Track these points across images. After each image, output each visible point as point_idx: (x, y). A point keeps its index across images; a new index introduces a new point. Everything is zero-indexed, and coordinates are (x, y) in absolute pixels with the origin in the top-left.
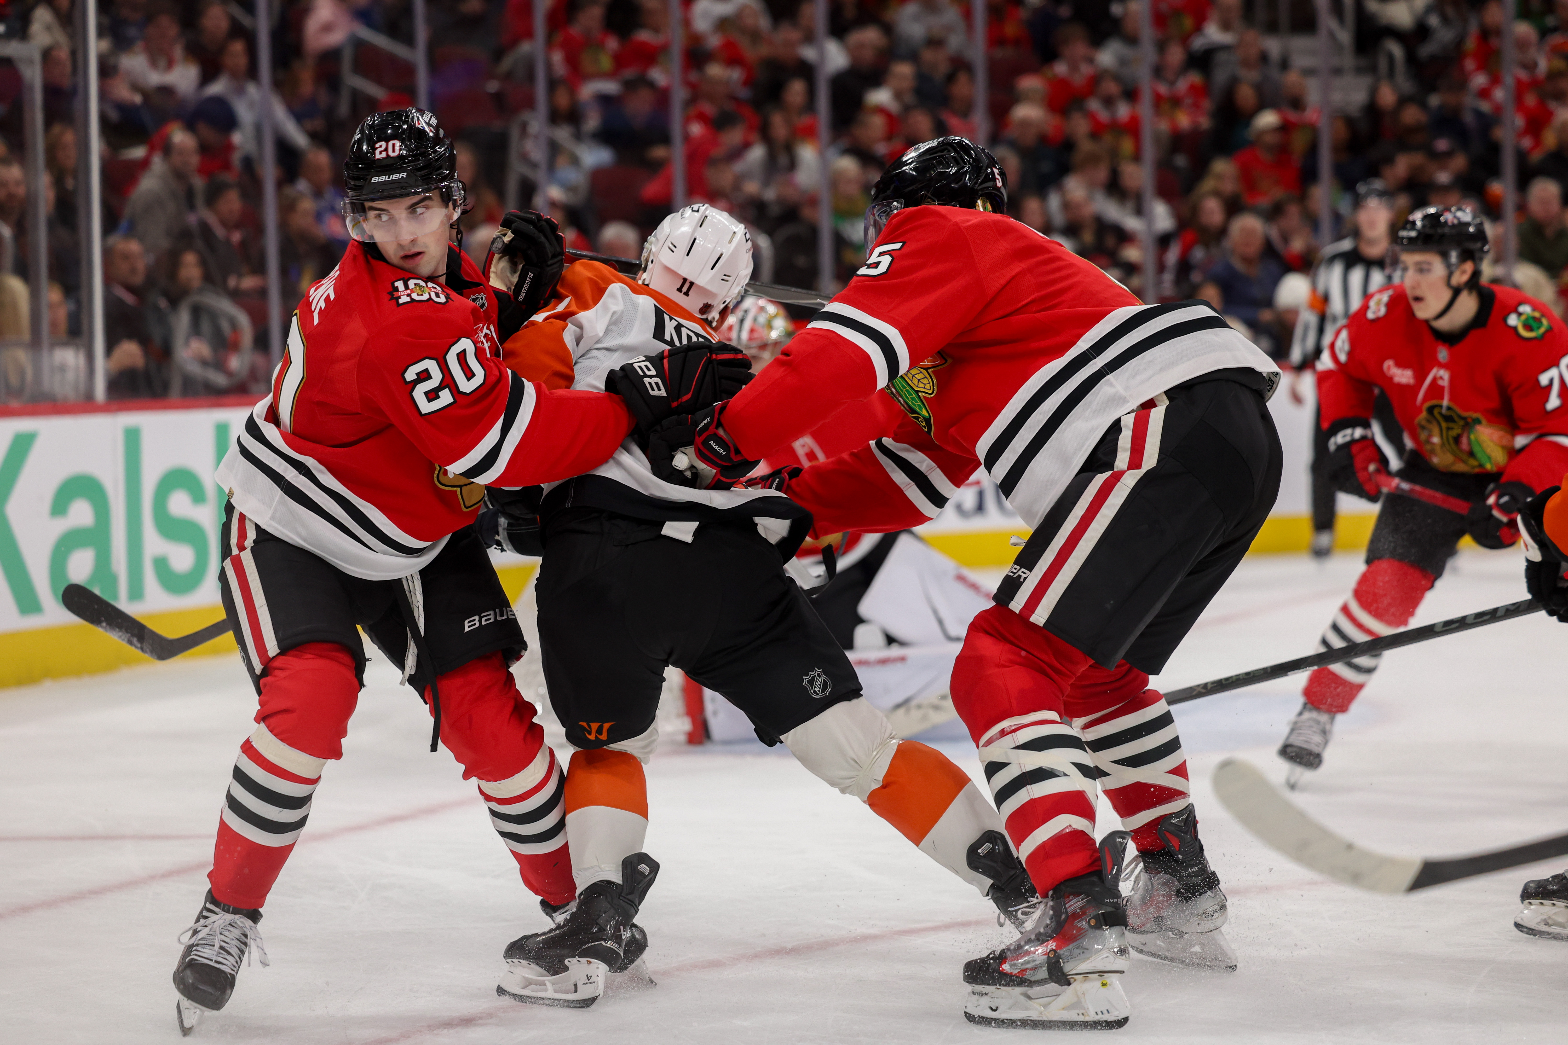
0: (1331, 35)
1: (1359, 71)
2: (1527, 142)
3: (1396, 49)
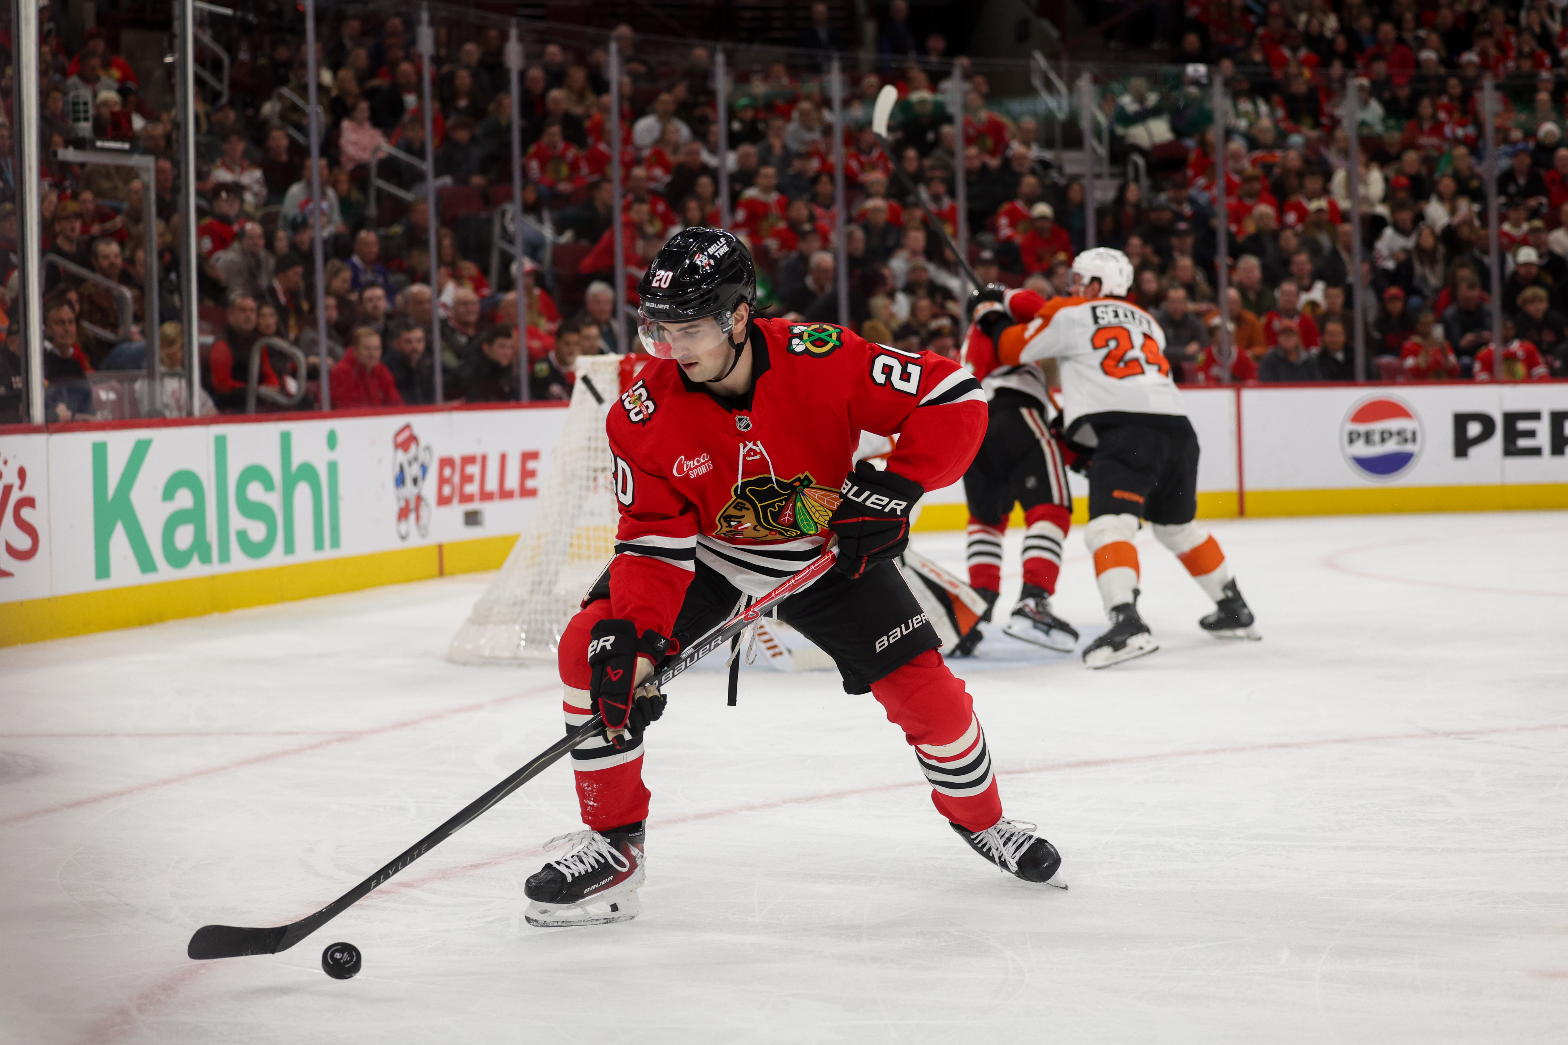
0: (1094, 151)
1: (1113, 176)
2: (1234, 228)
3: (1140, 161)
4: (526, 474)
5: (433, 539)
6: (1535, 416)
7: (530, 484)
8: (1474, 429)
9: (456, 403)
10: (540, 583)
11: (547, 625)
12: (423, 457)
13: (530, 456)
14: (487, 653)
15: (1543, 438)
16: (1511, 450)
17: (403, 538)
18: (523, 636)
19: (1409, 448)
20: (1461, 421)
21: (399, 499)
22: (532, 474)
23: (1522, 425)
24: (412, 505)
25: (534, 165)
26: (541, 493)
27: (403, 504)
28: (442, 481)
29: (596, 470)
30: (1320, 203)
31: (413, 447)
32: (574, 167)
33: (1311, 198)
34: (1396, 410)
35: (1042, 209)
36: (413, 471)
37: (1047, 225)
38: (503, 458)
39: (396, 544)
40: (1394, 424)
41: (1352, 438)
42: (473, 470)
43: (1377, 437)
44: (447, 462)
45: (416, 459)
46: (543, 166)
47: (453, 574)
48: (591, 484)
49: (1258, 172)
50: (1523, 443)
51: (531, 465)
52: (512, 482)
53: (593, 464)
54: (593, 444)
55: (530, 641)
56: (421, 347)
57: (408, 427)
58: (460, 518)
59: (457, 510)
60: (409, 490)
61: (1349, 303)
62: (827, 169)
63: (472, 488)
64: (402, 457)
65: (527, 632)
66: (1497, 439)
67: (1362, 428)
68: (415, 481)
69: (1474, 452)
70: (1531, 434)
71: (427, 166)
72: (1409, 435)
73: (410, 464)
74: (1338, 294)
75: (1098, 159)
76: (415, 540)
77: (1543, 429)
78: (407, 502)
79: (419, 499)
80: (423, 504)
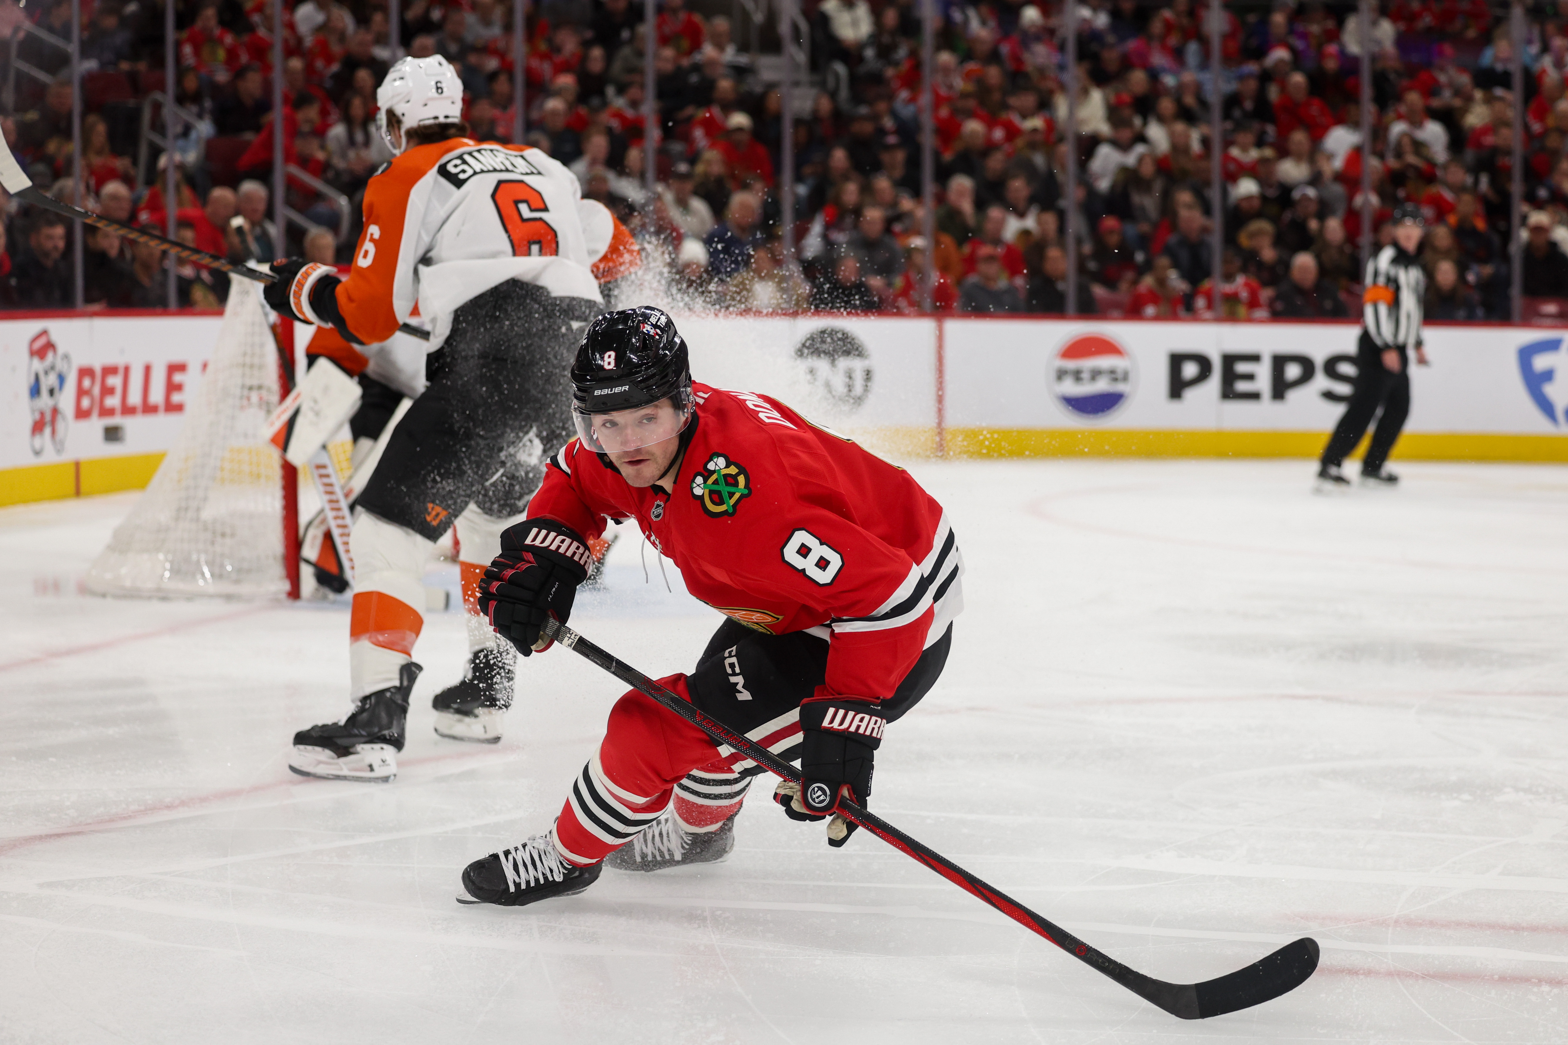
4: (172, 387)
5: (70, 455)
6: (1255, 358)
7: (176, 398)
8: (1190, 370)
9: (96, 307)
10: (187, 509)
11: (194, 557)
12: (60, 365)
13: (176, 368)
14: (128, 583)
15: (1263, 381)
16: (1228, 393)
17: (37, 453)
18: (168, 565)
19: (1120, 387)
20: (1177, 361)
21: (33, 411)
22: (179, 387)
23: (1242, 368)
24: (48, 417)
25: (188, 49)
26: (188, 408)
27: (37, 416)
28: (81, 392)
29: (251, 388)
30: (1036, 123)
31: (50, 356)
32: (232, 54)
33: (1025, 116)
34: (1106, 347)
35: (739, 119)
36: (51, 380)
37: (744, 138)
38: (148, 370)
39: (30, 460)
40: (1104, 362)
41: (1061, 374)
42: (115, 381)
43: (1085, 376)
44: (85, 372)
45: (53, 368)
46: (197, 52)
47: (90, 494)
48: (245, 402)
49: (970, 87)
50: (1242, 386)
51: (178, 378)
52: (157, 395)
53: (249, 382)
54: (248, 360)
55: (176, 572)
56: (61, 244)
57: (45, 333)
58: (99, 434)
59: (96, 425)
60: (45, 402)
61: (1062, 229)
62: (507, 68)
63: (113, 401)
64: (37, 365)
65: (172, 562)
66: (1215, 381)
67: (1071, 364)
68: (52, 392)
69: (1191, 395)
70: (1250, 377)
71: (73, 48)
72: (1120, 375)
73: (46, 373)
74: (1050, 220)
75: (796, 66)
76: (50, 456)
77: (1263, 373)
78: (42, 414)
79: (55, 411)
80: (59, 418)
